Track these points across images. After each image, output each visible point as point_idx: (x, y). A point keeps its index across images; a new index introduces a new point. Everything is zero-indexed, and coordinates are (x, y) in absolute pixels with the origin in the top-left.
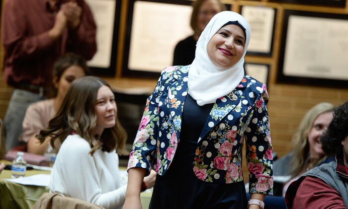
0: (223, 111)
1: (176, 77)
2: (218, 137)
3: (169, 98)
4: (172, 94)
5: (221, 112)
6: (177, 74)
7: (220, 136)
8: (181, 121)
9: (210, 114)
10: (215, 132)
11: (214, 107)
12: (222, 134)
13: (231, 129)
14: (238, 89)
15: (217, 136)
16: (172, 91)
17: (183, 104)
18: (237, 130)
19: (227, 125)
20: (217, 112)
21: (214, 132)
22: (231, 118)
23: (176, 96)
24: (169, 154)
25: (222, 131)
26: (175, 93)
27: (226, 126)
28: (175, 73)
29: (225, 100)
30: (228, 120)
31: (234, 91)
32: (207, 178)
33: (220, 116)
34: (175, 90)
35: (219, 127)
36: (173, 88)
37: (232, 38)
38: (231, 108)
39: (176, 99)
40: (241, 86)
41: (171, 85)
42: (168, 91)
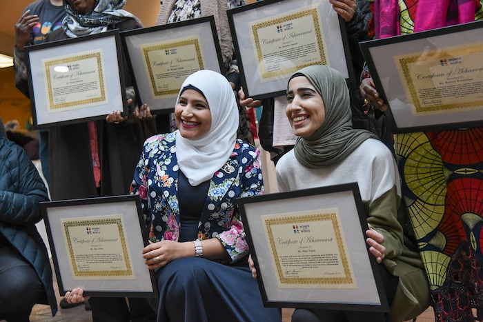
0: (222, 188)
1: (162, 148)
3: (159, 176)
4: (162, 170)
5: (220, 190)
6: (163, 145)
8: (177, 202)
9: (208, 195)
10: (217, 212)
11: (211, 185)
14: (232, 158)
15: (220, 216)
16: (161, 166)
17: (176, 181)
19: (229, 203)
20: (215, 192)
21: (215, 213)
22: (232, 194)
23: (167, 172)
24: (167, 239)
25: (225, 211)
26: (165, 168)
27: (228, 205)
28: (160, 144)
29: (221, 175)
30: (229, 198)
31: (228, 162)
33: (220, 195)
34: (164, 165)
35: (220, 208)
36: (161, 163)
37: (189, 106)
38: (230, 182)
39: (167, 176)
40: (236, 153)
41: (157, 158)
42: (155, 167)
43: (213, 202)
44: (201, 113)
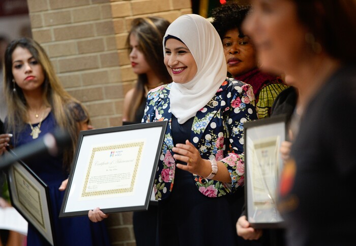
0: (205, 121)
1: (162, 96)
2: (209, 149)
3: (157, 119)
4: (159, 114)
5: (202, 124)
6: (163, 93)
7: (210, 148)
8: (171, 139)
9: (192, 130)
10: (204, 145)
11: (194, 121)
12: (212, 145)
13: (217, 137)
14: (218, 94)
15: (207, 148)
16: (159, 111)
17: (170, 121)
18: (224, 136)
19: (212, 134)
20: (198, 125)
21: (202, 146)
22: (214, 125)
23: (163, 115)
24: (165, 176)
25: (211, 142)
26: (162, 112)
27: (212, 136)
28: (161, 93)
29: (205, 110)
30: (212, 129)
31: (214, 98)
32: (219, 192)
33: (202, 128)
34: (162, 109)
35: (205, 140)
36: (160, 108)
37: (172, 54)
38: (211, 115)
39: (163, 118)
40: (221, 89)
41: (157, 105)
42: (154, 112)
43: (197, 135)
44: (183, 58)
